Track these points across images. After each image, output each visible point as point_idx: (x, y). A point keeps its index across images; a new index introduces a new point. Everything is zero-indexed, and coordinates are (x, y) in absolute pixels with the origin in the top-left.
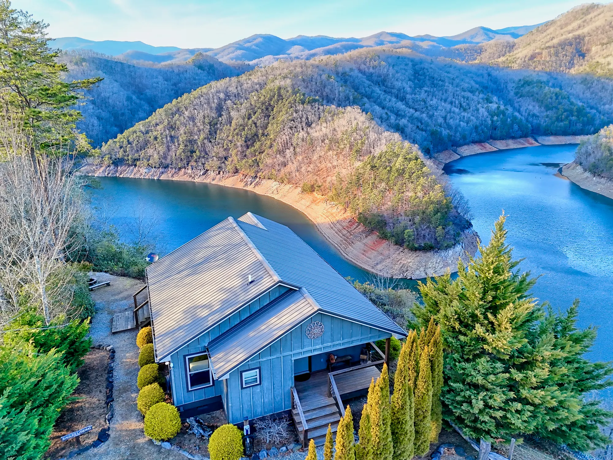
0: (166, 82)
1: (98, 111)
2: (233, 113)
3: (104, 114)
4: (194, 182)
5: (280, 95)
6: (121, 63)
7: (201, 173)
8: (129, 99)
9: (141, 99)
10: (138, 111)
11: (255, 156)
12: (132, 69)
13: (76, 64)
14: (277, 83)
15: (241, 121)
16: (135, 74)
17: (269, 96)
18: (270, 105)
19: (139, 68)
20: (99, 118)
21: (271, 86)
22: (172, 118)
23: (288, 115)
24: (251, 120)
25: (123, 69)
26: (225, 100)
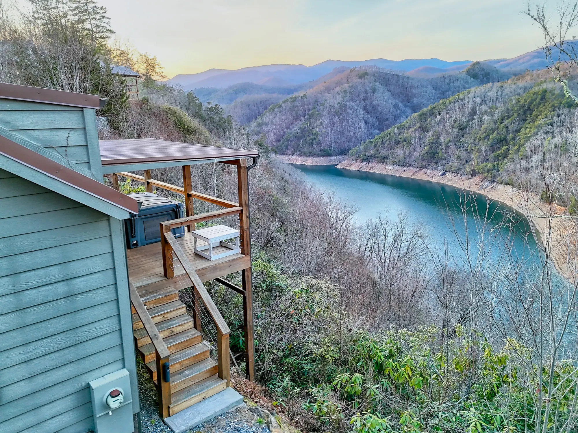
0: (434, 91)
1: (366, 116)
2: (486, 118)
3: (372, 119)
4: (431, 182)
5: (543, 98)
6: (398, 76)
7: (440, 174)
8: (396, 106)
9: (406, 107)
10: (401, 116)
11: (498, 160)
12: (406, 80)
13: (360, 77)
14: (545, 86)
15: (492, 125)
16: (408, 84)
17: (530, 99)
18: (529, 109)
19: (412, 79)
20: (366, 123)
21: (536, 89)
22: (424, 122)
23: (546, 119)
24: (502, 125)
25: (398, 81)
26: (481, 104)
